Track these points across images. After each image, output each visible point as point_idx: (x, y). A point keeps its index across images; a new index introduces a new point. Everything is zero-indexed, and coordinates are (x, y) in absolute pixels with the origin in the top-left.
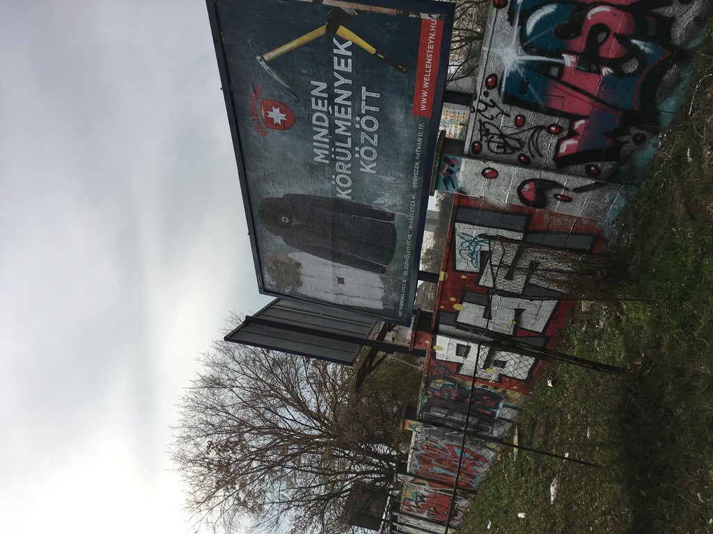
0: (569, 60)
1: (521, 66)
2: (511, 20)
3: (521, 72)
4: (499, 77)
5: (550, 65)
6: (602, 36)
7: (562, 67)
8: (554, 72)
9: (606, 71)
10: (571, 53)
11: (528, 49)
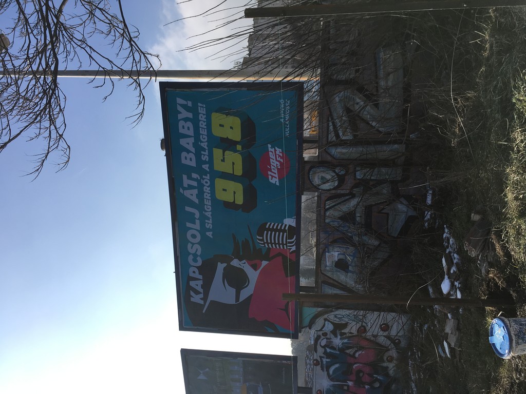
0: (350, 383)
1: (330, 386)
2: (322, 369)
3: (332, 389)
4: (322, 391)
5: (343, 386)
6: (361, 374)
7: (348, 386)
8: (345, 388)
9: (367, 387)
10: (351, 381)
11: (332, 380)
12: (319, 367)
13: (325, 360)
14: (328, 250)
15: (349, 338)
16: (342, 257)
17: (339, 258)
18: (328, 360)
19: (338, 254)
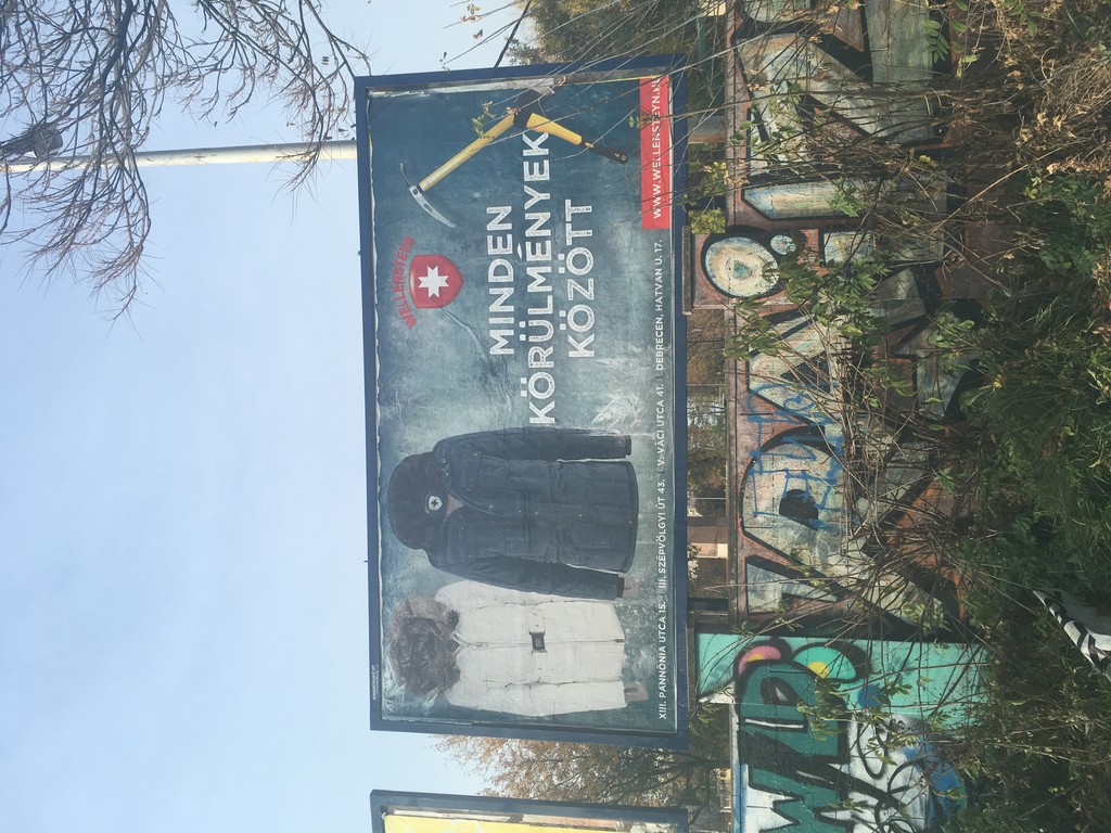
16: (798, 484)
19: (788, 477)
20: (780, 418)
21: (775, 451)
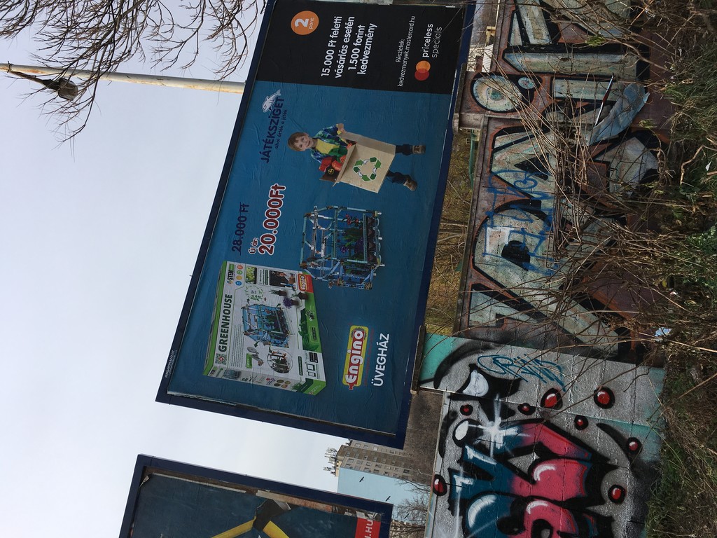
6: (546, 533)
12: (443, 501)
13: (460, 481)
14: (493, 223)
15: (521, 424)
16: (517, 237)
17: (511, 239)
18: (467, 481)
19: (511, 232)
20: (510, 192)
21: (504, 213)
